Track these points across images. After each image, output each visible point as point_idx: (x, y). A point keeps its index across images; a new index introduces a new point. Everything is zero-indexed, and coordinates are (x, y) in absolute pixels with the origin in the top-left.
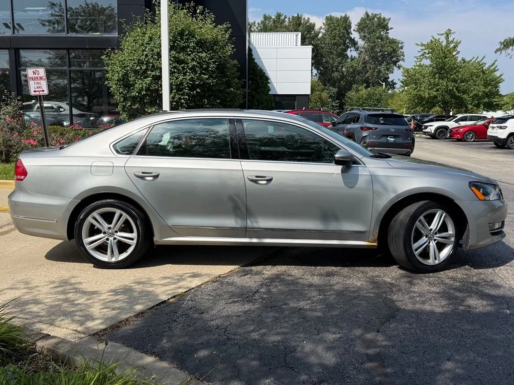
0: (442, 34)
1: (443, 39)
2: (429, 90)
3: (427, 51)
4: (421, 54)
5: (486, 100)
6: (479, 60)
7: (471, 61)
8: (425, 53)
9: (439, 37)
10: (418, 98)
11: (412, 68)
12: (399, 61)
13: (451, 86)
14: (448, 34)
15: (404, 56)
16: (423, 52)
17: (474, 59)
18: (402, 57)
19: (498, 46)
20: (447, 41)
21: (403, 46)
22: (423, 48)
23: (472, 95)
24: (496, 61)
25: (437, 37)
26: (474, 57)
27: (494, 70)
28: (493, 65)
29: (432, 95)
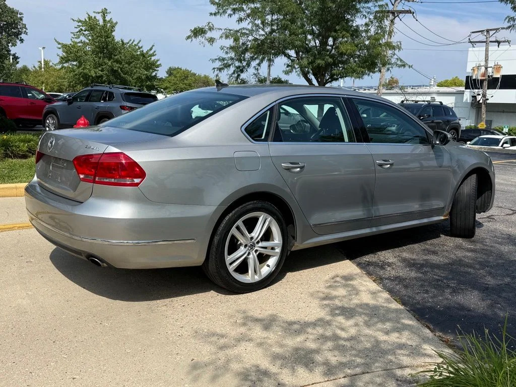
0: (99, 13)
1: (99, 17)
2: (95, 68)
3: (83, 28)
4: (78, 30)
5: (148, 83)
6: (135, 43)
7: (128, 43)
8: (82, 29)
9: (95, 15)
10: (82, 76)
11: (71, 44)
12: (21, 34)
13: (116, 66)
14: (104, 13)
15: (26, 29)
16: (79, 29)
17: (131, 42)
18: (24, 30)
19: (189, 33)
20: (104, 21)
21: (23, 17)
22: (80, 24)
23: (135, 77)
24: (153, 46)
25: (93, 15)
26: (131, 40)
27: (153, 55)
28: (151, 49)
29: (98, 75)
